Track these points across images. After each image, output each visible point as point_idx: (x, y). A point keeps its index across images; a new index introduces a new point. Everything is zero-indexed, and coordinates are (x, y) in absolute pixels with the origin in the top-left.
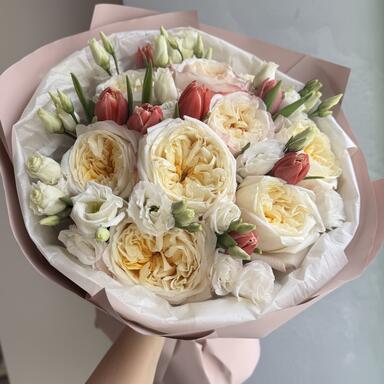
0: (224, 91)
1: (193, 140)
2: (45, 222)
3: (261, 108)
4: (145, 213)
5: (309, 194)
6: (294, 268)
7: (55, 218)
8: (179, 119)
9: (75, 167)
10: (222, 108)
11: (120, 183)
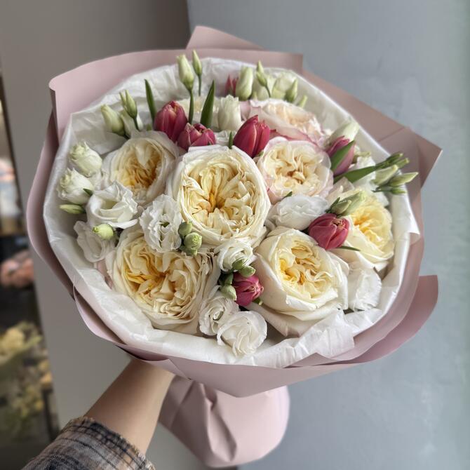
0: (289, 136)
1: (234, 173)
2: (65, 207)
5: (342, 265)
6: (297, 335)
7: (77, 208)
8: (226, 147)
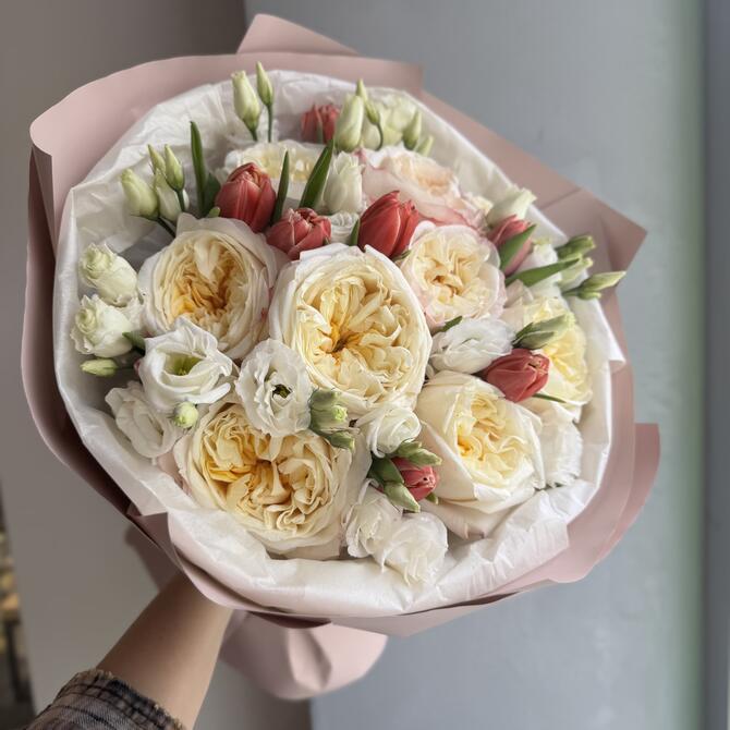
0: (436, 218)
1: (370, 290)
3: (491, 261)
4: (264, 395)
5: (535, 422)
6: (482, 536)
7: (109, 364)
8: (355, 249)
9: (162, 284)
10: (430, 245)
11: (234, 331)
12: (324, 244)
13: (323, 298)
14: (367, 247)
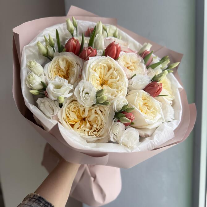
0: (125, 51)
1: (110, 68)
3: (142, 62)
4: (82, 95)
6: (148, 136)
7: (37, 91)
8: (105, 57)
9: (50, 72)
10: (124, 58)
11: (72, 81)
12: (95, 56)
13: (96, 69)
14: (107, 56)
